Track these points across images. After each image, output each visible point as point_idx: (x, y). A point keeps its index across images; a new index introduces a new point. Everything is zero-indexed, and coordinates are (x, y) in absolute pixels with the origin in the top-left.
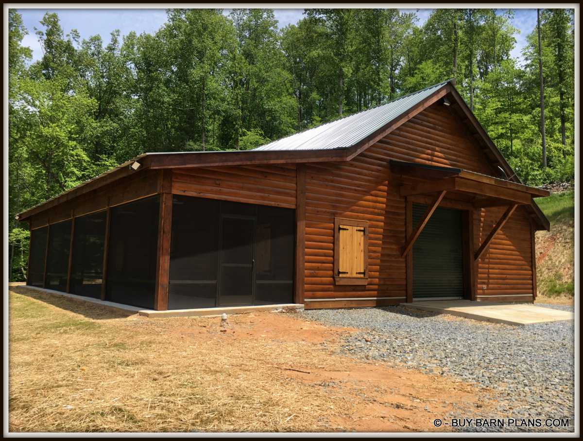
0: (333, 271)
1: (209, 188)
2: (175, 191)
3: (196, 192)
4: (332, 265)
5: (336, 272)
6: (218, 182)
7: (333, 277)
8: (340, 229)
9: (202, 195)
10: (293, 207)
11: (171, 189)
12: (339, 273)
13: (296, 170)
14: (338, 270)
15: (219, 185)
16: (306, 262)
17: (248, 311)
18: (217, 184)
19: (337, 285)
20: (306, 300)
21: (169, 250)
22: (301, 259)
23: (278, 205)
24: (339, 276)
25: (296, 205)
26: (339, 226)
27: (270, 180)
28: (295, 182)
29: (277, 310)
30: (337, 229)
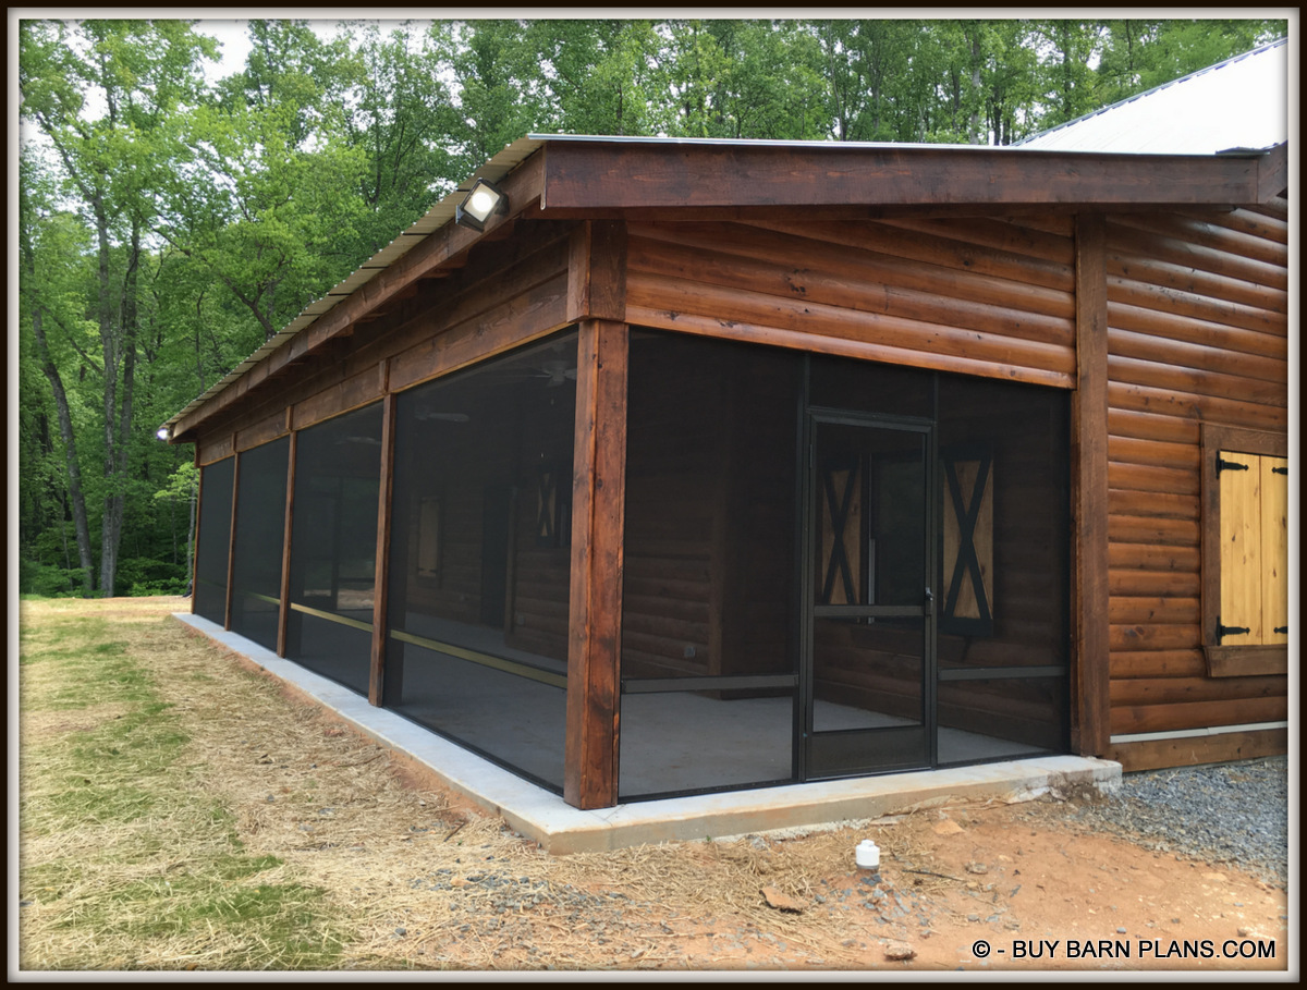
0: (1199, 623)
1: (765, 303)
2: (639, 316)
3: (716, 318)
4: (1192, 601)
5: (1210, 629)
6: (797, 280)
7: (1199, 648)
8: (1221, 466)
9: (740, 331)
10: (1061, 380)
11: (622, 305)
12: (1222, 631)
13: (1073, 239)
14: (1219, 619)
15: (800, 294)
16: (1112, 594)
17: (928, 803)
18: (794, 288)
19: (1217, 679)
20: (1115, 739)
21: (621, 555)
22: (1096, 582)
23: (1013, 373)
24: (1219, 644)
25: (1074, 374)
26: (1218, 454)
27: (983, 275)
28: (1069, 286)
29: (1029, 789)
30: (1209, 468)
